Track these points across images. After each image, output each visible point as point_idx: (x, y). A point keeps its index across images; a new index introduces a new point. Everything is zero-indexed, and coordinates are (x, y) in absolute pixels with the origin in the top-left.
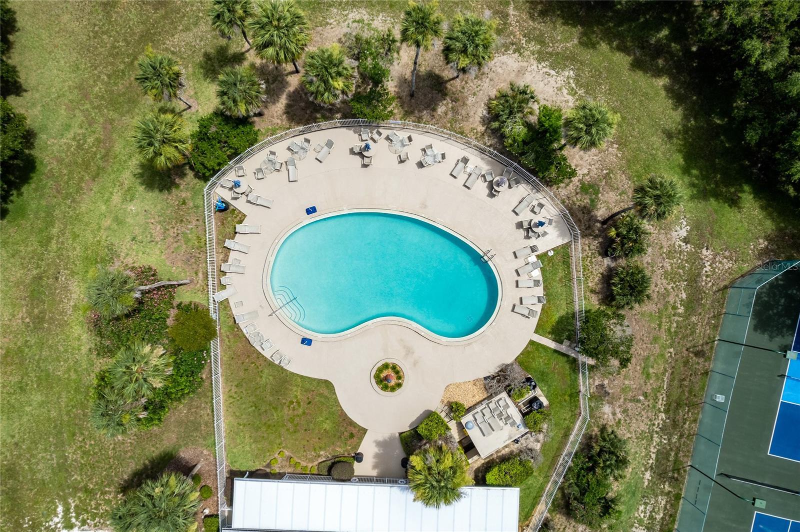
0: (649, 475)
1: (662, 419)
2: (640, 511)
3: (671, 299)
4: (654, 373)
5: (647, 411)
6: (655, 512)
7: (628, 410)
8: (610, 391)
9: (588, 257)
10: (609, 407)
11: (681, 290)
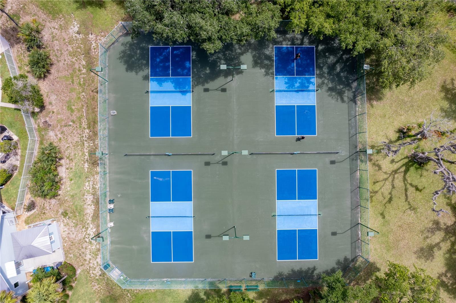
0: (87, 165)
1: (87, 133)
2: (86, 186)
3: (77, 66)
4: (76, 108)
5: (77, 130)
6: (95, 184)
7: (64, 131)
8: (51, 124)
9: (22, 54)
10: (53, 132)
11: (82, 60)
